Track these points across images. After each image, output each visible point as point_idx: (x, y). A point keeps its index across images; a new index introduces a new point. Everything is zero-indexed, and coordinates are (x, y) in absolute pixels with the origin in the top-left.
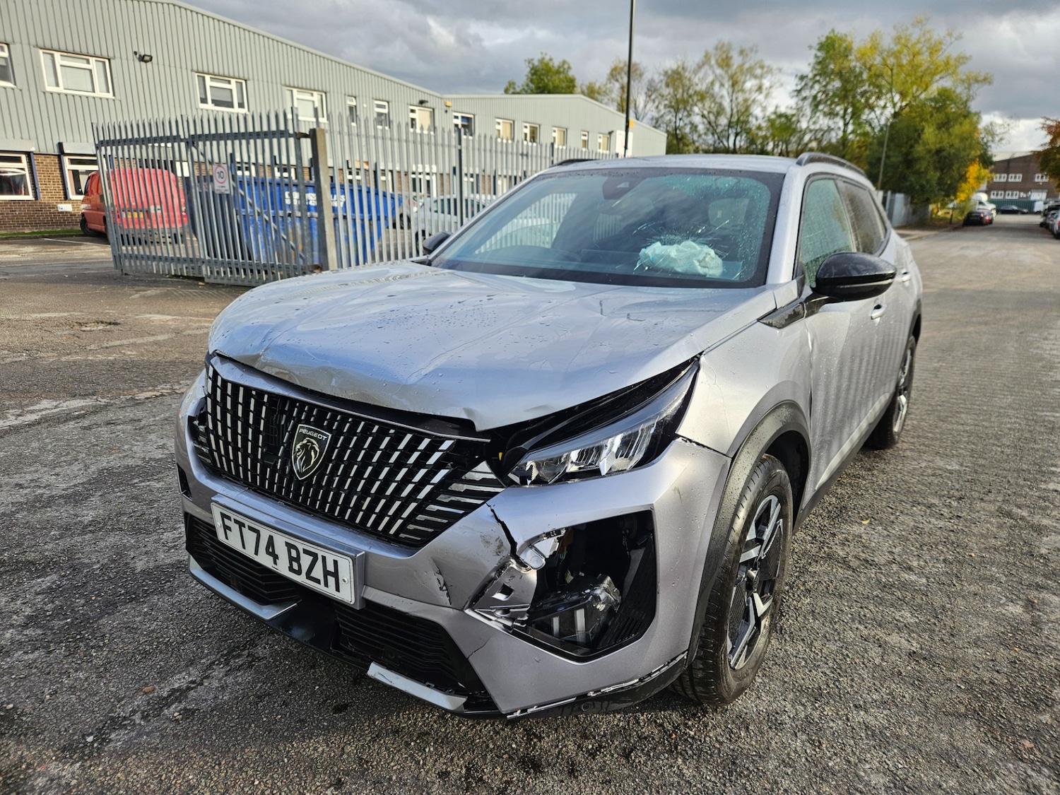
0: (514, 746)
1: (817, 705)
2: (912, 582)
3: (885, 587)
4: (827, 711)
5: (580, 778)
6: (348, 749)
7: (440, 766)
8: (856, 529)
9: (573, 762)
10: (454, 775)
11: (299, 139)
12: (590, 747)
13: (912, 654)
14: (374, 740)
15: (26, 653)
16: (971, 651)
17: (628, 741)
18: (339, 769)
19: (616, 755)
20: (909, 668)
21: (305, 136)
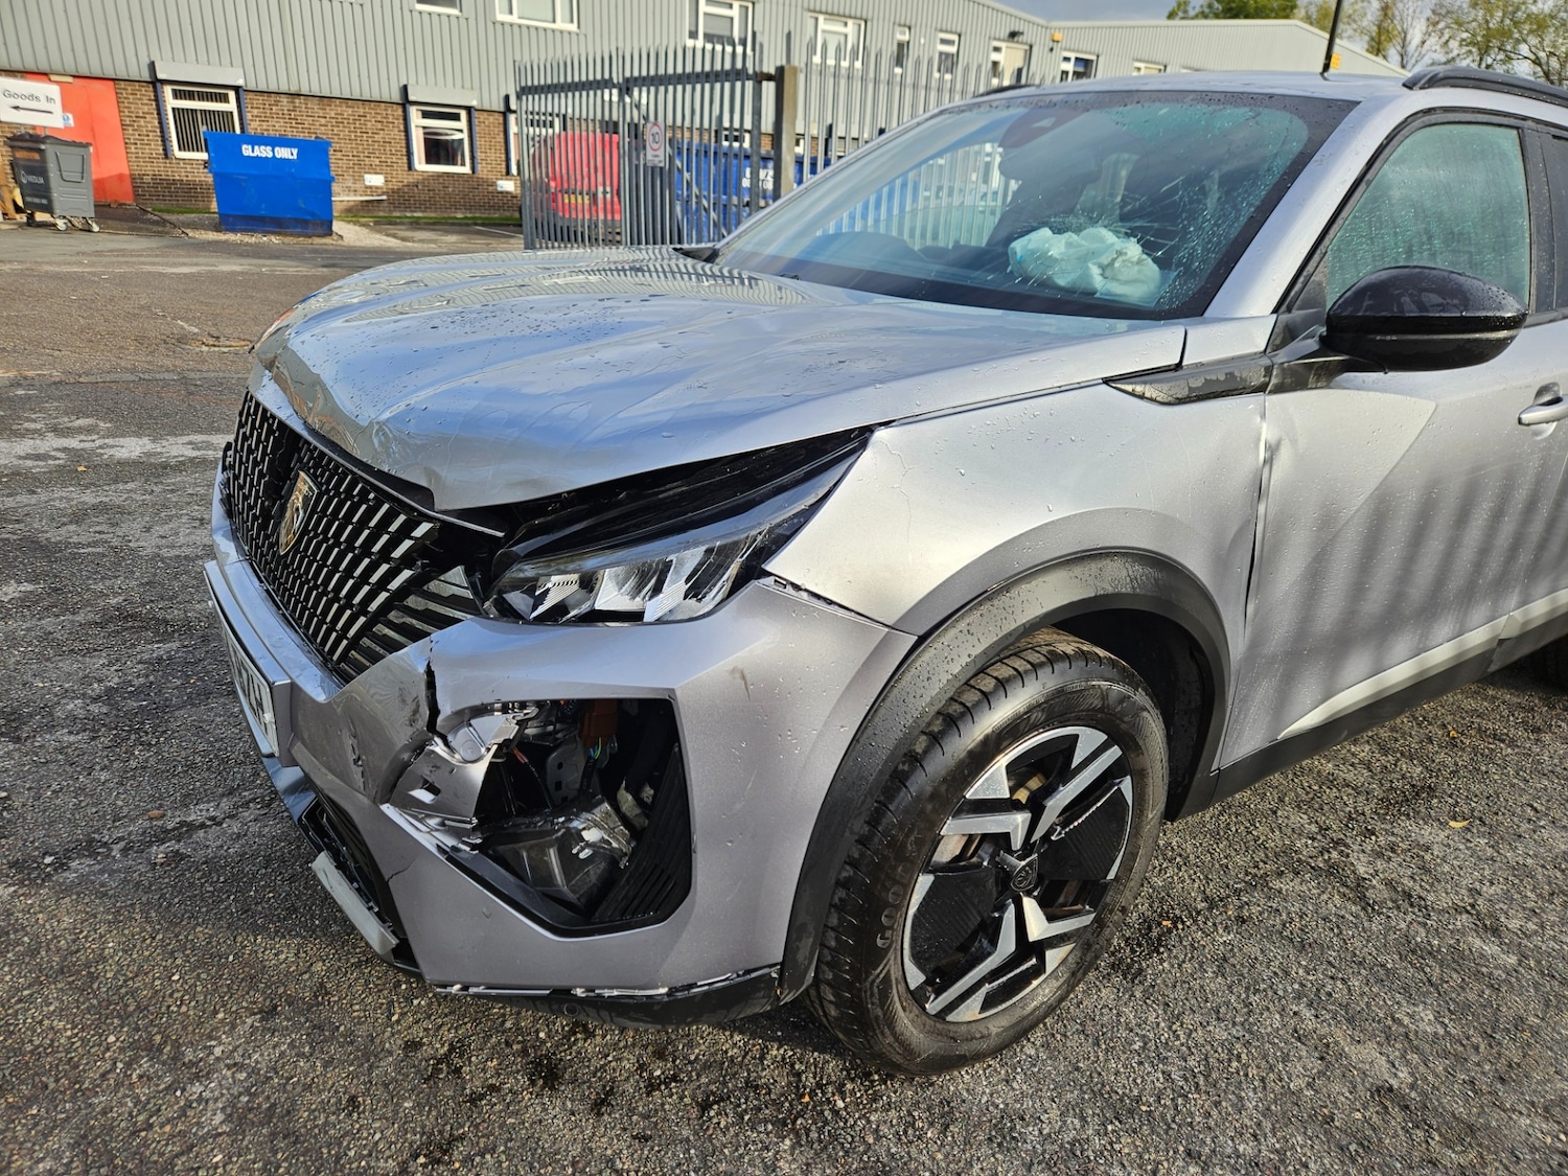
0: (542, 1035)
1: (1110, 1128)
2: (1482, 956)
3: (1413, 952)
4: (1125, 1145)
5: (606, 1117)
6: (318, 966)
7: (418, 1032)
8: (1427, 833)
9: (612, 1088)
10: (426, 1051)
11: (760, 82)
12: (658, 1073)
13: (1383, 1092)
14: (358, 965)
15: (70, 733)
16: (1524, 1122)
17: (725, 1084)
18: (285, 992)
19: (687, 1100)
20: (1358, 1115)
21: (769, 78)
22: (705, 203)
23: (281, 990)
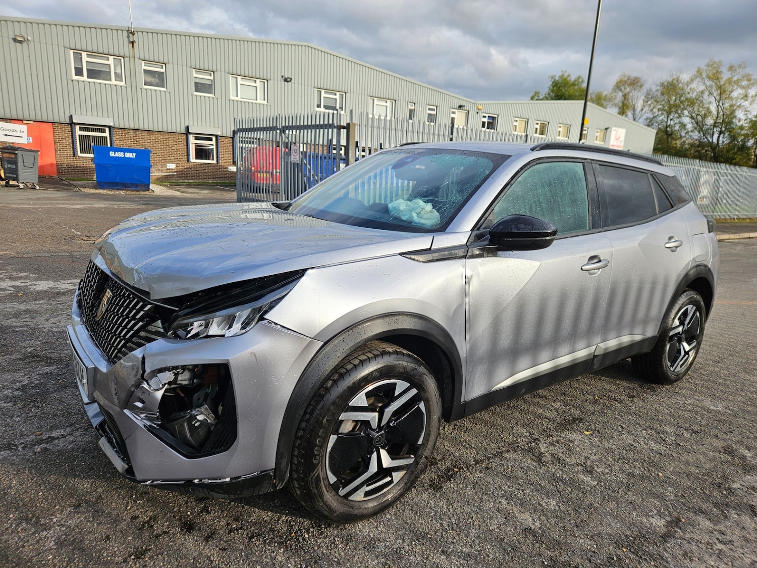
1: (413, 543)
2: (583, 481)
3: (555, 480)
4: (418, 549)
6: (100, 490)
7: (138, 513)
8: (575, 436)
9: (214, 532)
10: (140, 519)
12: (235, 526)
13: (527, 530)
14: (116, 489)
15: (5, 403)
16: (581, 541)
17: (261, 530)
18: (85, 498)
19: (244, 536)
20: (515, 538)
21: (344, 127)
22: (316, 178)
23: (83, 498)
